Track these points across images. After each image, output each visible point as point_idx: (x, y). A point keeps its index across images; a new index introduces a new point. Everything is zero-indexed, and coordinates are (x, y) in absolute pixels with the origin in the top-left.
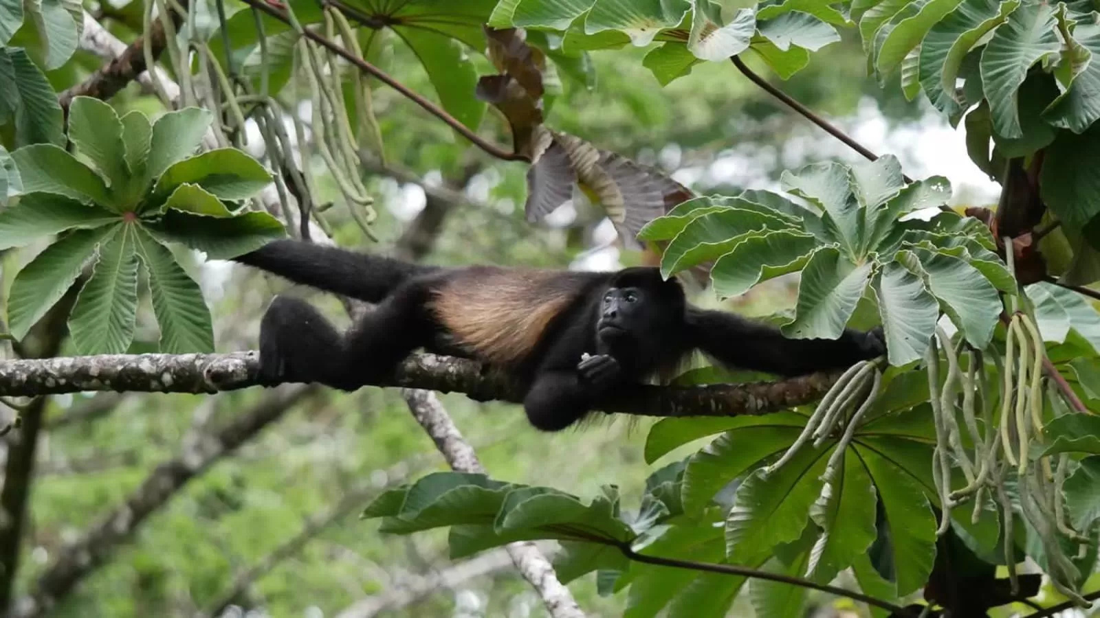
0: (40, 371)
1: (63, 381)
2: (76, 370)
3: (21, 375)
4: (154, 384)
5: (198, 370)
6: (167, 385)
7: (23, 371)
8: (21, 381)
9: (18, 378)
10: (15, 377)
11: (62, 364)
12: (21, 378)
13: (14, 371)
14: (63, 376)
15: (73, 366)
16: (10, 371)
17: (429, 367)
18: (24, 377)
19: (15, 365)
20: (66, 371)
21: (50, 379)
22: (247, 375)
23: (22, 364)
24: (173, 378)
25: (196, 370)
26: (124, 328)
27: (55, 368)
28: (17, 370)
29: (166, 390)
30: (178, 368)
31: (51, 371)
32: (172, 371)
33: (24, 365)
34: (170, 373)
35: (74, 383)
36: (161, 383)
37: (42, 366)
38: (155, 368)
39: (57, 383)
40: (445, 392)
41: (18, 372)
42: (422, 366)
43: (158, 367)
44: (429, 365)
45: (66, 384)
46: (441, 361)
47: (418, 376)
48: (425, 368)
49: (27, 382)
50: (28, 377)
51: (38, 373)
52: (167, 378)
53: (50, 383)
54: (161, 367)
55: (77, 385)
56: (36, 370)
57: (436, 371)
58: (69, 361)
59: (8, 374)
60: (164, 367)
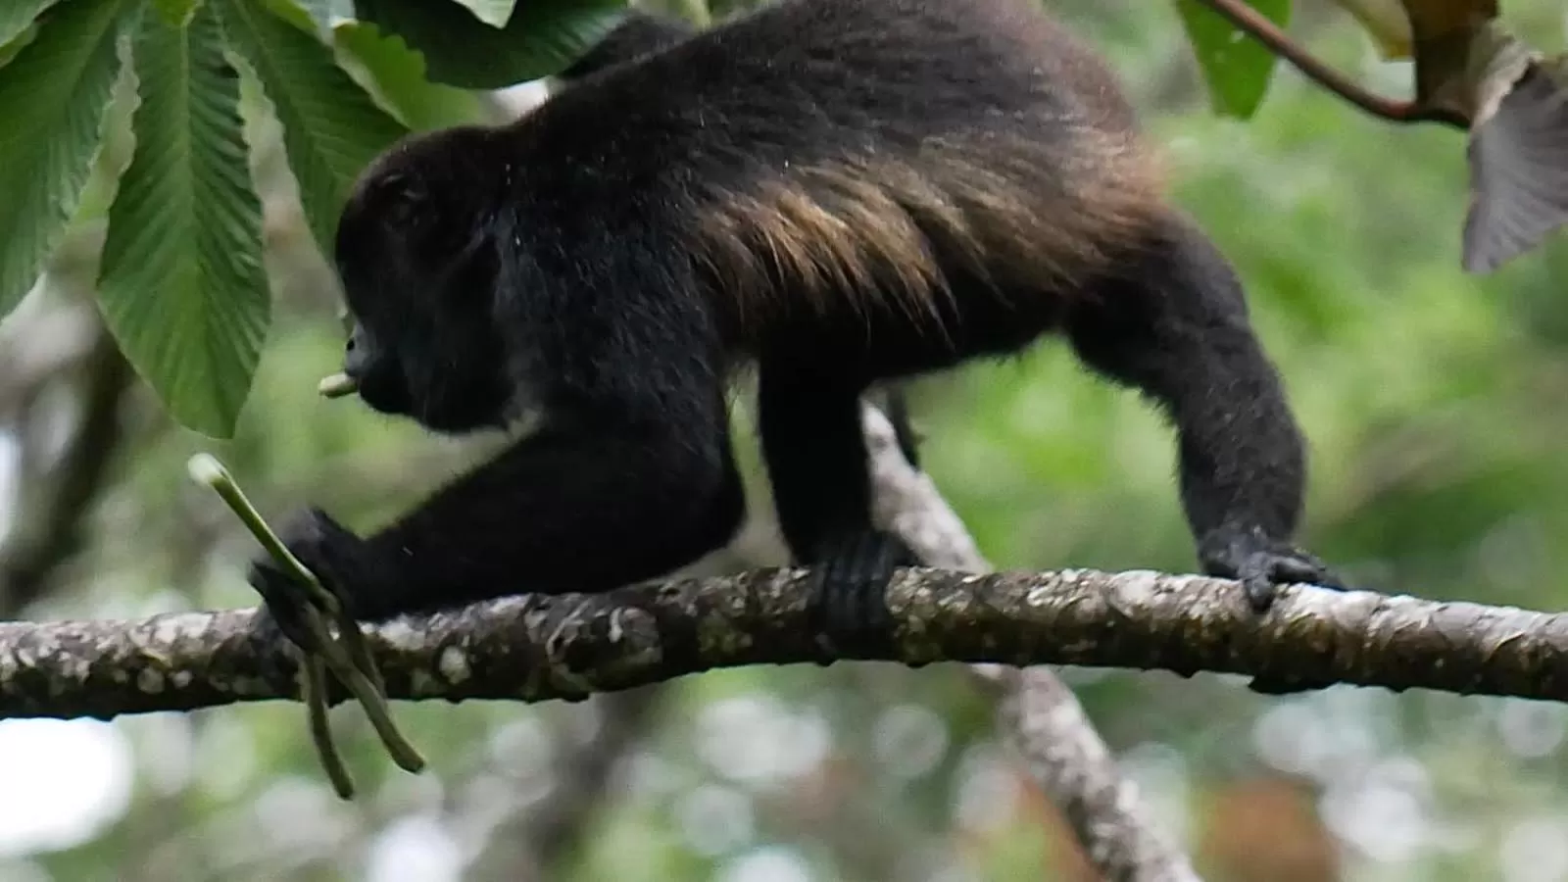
0: (122, 652)
1: (183, 678)
2: (216, 646)
3: (75, 664)
4: (421, 679)
5: (533, 637)
6: (454, 680)
7: (80, 652)
8: (74, 678)
9: (66, 672)
10: (60, 670)
11: (179, 630)
12: (74, 671)
13: (57, 653)
14: (184, 664)
15: (208, 637)
16: (44, 652)
17: (1138, 608)
18: (82, 668)
19: (59, 637)
20: (190, 650)
21: (149, 671)
22: (659, 649)
23: (75, 633)
24: (468, 661)
25: (527, 640)
26: (243, 283)
27: (162, 643)
28: (63, 649)
29: (455, 694)
30: (481, 635)
31: (150, 652)
32: (466, 642)
33: (79, 637)
34: (462, 650)
35: (212, 681)
36: (440, 677)
37: (128, 639)
38: (421, 634)
39: (168, 682)
40: (1186, 672)
41: (65, 656)
42: (1119, 606)
43: (428, 633)
44: (1139, 602)
45: (192, 682)
46: (1170, 591)
47: (1110, 631)
48: (1128, 612)
49: (89, 679)
50: (91, 668)
51: (116, 658)
52: (455, 661)
53: (151, 681)
54: (439, 633)
55: (222, 687)
56: (113, 650)
57: (1156, 617)
58: (198, 623)
59: (41, 661)
60: (445, 634)
